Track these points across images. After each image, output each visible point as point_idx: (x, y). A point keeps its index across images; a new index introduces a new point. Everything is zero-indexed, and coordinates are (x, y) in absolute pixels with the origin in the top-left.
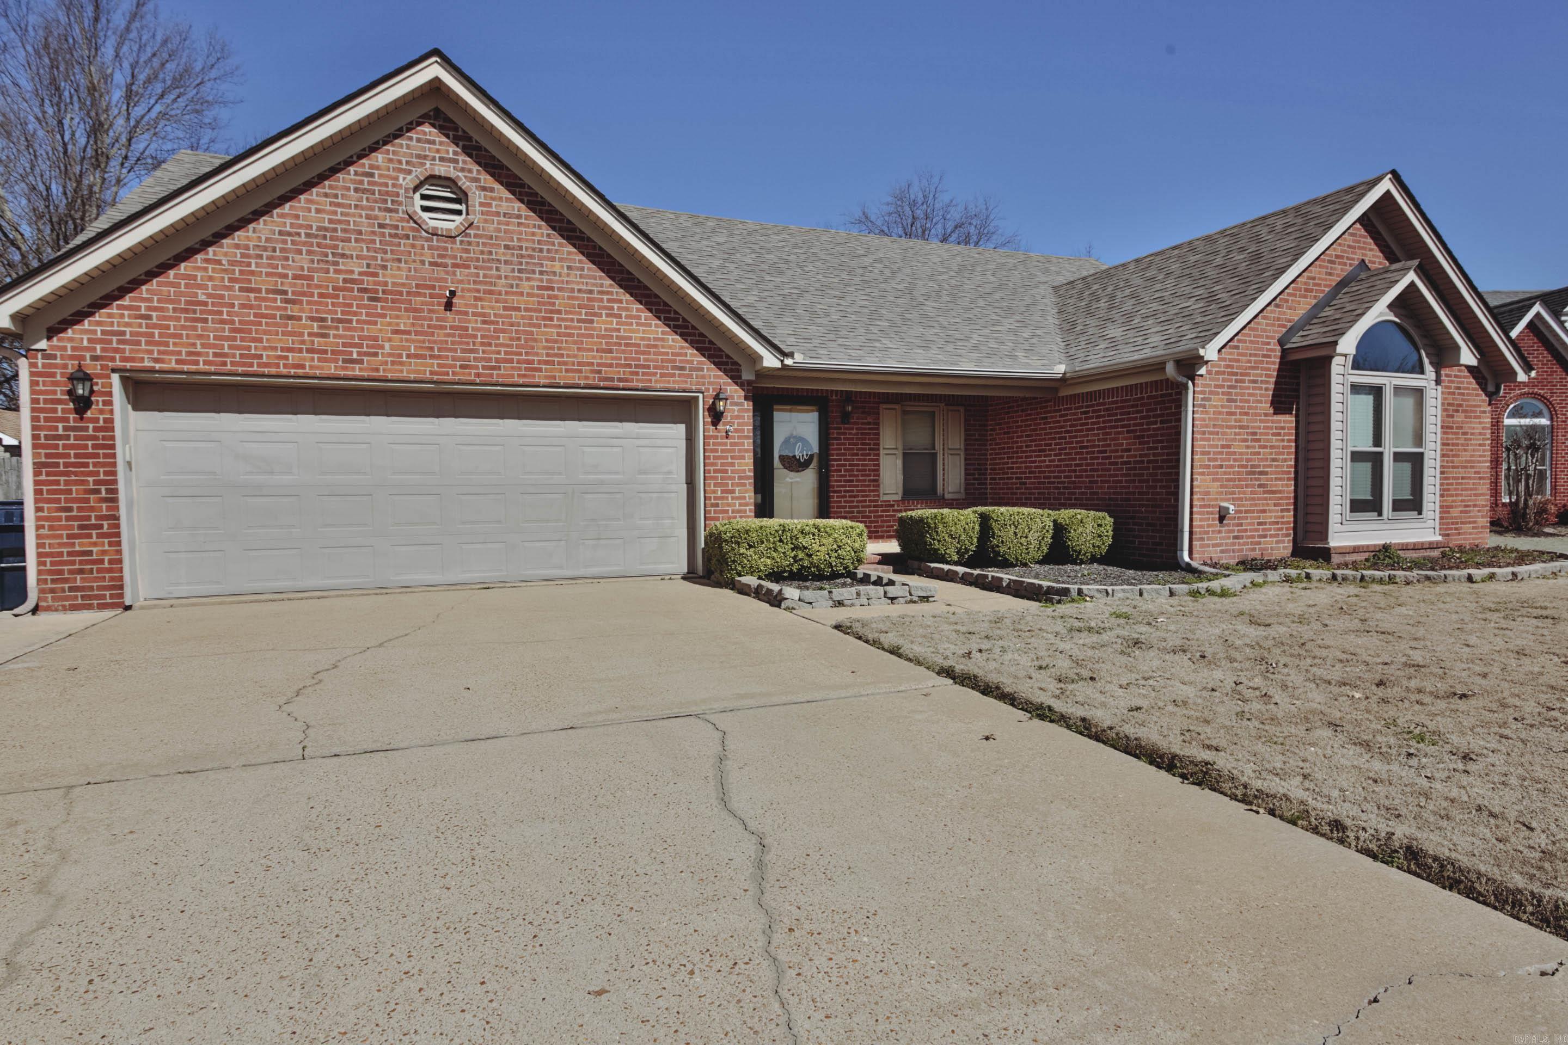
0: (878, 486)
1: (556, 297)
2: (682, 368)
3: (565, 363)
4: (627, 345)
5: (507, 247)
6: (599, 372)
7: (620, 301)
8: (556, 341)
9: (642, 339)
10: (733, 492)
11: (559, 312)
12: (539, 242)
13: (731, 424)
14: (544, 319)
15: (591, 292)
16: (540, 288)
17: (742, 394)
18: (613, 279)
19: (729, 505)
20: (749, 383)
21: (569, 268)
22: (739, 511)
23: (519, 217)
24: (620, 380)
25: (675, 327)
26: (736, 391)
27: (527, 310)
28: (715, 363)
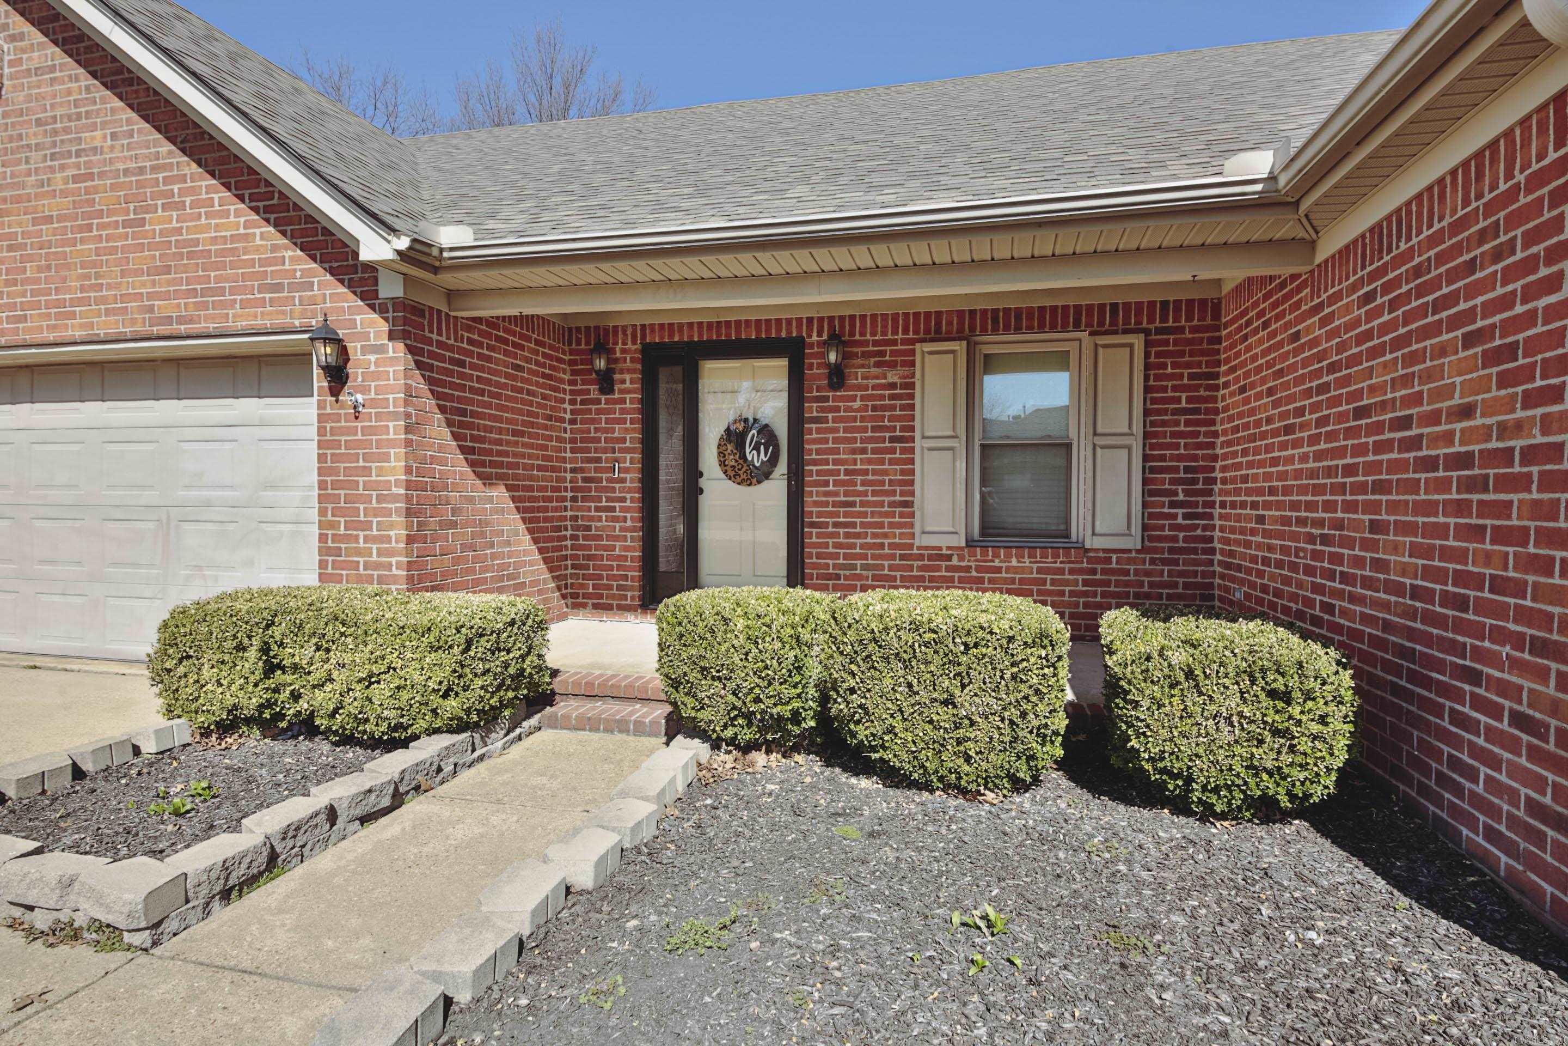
0: (912, 515)
1: (96, 190)
2: (277, 288)
3: (104, 300)
4: (191, 255)
5: (39, 122)
6: (151, 309)
7: (183, 179)
8: (94, 264)
9: (214, 240)
10: (367, 526)
11: (100, 214)
12: (76, 103)
13: (364, 390)
14: (81, 229)
15: (141, 170)
16: (76, 179)
17: (384, 327)
18: (172, 140)
19: (358, 552)
20: (397, 304)
21: (114, 136)
22: (377, 566)
23: (52, 69)
24: (180, 320)
25: (267, 210)
26: (372, 323)
27: (61, 219)
28: (332, 272)
